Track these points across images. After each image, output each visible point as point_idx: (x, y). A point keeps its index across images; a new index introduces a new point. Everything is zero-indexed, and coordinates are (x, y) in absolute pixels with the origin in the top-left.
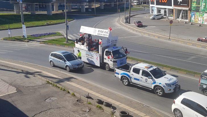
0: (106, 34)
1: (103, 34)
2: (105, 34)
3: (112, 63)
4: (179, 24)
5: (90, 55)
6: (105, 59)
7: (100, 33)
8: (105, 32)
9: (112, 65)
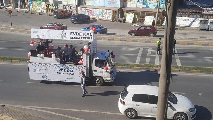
0: (87, 36)
1: (80, 37)
2: (85, 36)
3: (108, 74)
4: (18, 14)
5: (66, 70)
6: (96, 71)
7: (75, 36)
8: (84, 34)
9: (109, 77)
